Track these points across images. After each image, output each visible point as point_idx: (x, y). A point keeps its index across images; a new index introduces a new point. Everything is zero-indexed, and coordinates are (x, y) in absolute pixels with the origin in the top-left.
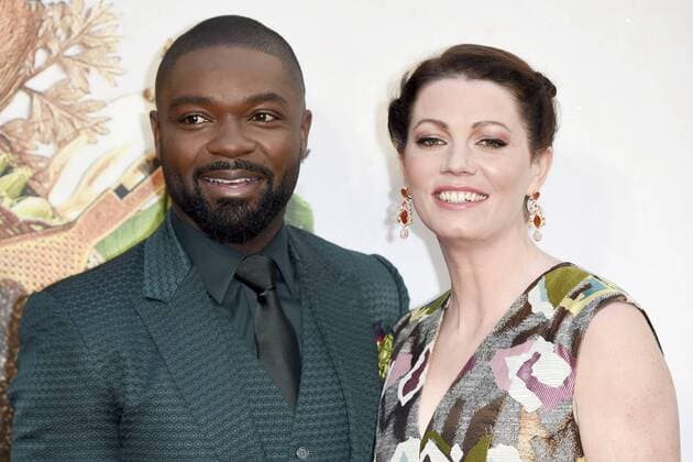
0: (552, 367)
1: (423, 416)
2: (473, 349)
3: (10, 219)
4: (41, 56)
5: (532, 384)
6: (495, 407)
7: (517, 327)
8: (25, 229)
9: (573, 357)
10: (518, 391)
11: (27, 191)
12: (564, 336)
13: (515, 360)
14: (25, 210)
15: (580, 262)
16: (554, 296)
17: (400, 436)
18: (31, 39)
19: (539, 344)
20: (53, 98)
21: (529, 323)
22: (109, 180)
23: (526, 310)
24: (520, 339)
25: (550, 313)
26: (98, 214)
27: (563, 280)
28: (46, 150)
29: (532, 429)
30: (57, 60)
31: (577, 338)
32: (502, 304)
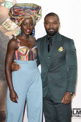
3: (7, 30)
8: (9, 31)
11: (9, 27)
14: (9, 29)
28: (10, 24)
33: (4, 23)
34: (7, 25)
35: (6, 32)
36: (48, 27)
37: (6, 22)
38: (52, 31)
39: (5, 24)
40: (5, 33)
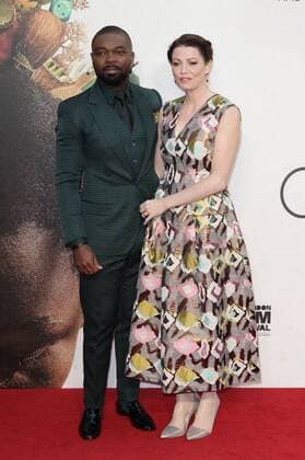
0: (213, 122)
1: (177, 133)
2: (192, 115)
3: (58, 82)
4: (66, 38)
5: (208, 125)
6: (198, 131)
7: (205, 111)
8: (62, 84)
9: (219, 119)
10: (204, 127)
11: (63, 74)
12: (218, 114)
13: (204, 119)
14: (62, 79)
15: (222, 95)
16: (215, 103)
17: (170, 137)
18: (63, 33)
19: (211, 115)
20: (70, 48)
21: (208, 110)
22: (85, 71)
23: (207, 106)
24: (206, 114)
25: (214, 108)
26: (82, 79)
27: (218, 100)
29: (206, 137)
30: (70, 38)
31: (221, 114)
32: (200, 105)
33: (50, 60)
34: (57, 68)
35: (55, 87)
36: (102, 61)
37: (55, 59)
38: (112, 72)
39: (52, 65)
40: (50, 89)
